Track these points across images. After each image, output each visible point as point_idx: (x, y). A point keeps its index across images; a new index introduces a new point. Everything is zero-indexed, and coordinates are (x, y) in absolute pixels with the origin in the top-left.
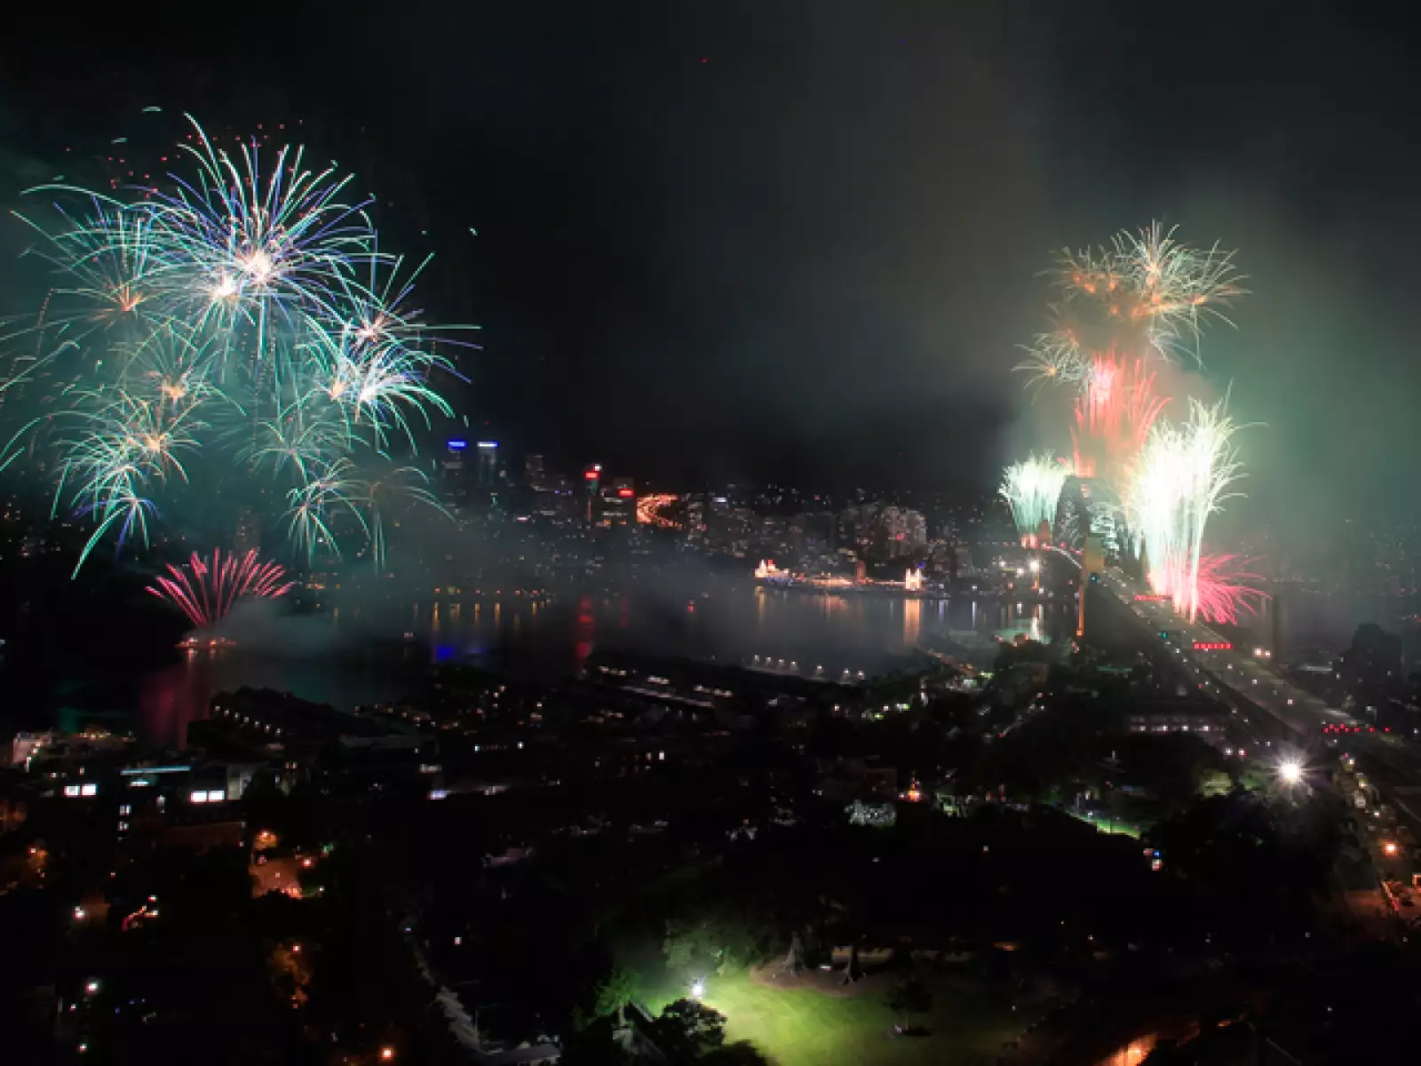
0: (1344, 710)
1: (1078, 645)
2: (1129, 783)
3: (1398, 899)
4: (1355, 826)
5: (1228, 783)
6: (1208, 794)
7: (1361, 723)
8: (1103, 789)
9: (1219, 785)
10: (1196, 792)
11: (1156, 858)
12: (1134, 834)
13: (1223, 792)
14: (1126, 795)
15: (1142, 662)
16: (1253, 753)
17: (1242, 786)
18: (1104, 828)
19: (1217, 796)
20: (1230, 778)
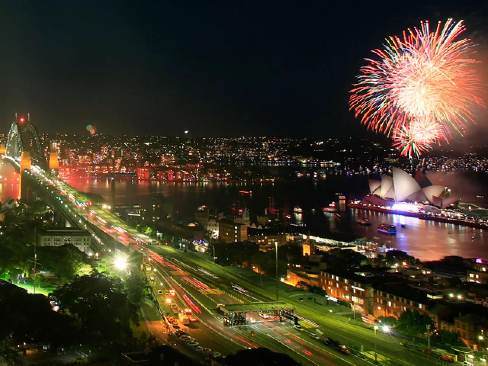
0: (146, 234)
1: (18, 203)
2: (43, 270)
3: (172, 325)
4: (152, 291)
5: (91, 270)
6: (81, 275)
7: (154, 240)
8: (30, 272)
9: (85, 270)
10: (75, 274)
11: (56, 305)
12: (46, 293)
13: (88, 273)
14: (41, 275)
15: (49, 211)
16: (102, 255)
17: (97, 271)
18: (31, 290)
19: (85, 276)
20: (91, 267)
